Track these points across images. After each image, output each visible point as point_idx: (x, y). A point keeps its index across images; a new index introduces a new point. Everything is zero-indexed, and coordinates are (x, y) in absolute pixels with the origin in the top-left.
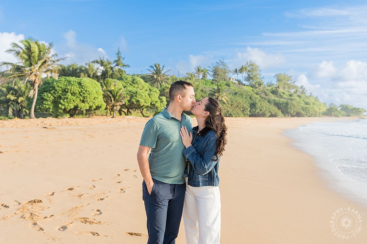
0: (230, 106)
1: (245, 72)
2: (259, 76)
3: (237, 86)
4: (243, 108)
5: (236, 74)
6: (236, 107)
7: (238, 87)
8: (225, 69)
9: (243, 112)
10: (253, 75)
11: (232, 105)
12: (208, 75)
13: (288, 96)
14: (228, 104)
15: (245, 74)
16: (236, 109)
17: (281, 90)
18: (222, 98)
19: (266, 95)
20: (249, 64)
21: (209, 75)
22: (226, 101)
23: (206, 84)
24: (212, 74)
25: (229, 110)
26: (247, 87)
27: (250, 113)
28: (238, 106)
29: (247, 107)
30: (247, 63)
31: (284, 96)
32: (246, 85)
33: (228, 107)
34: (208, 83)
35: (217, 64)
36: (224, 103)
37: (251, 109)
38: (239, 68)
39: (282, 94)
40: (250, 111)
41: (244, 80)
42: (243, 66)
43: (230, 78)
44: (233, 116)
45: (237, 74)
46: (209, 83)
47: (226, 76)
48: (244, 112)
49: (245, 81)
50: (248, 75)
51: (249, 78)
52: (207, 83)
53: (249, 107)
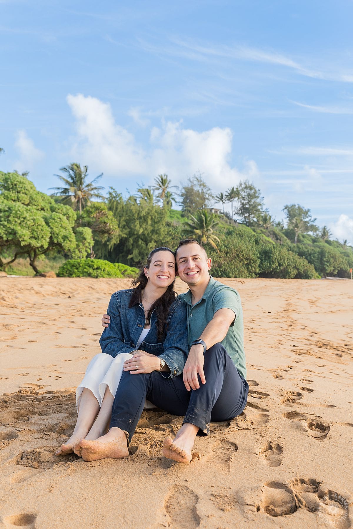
0: (223, 255)
1: (236, 199)
2: (259, 207)
3: (227, 222)
4: (246, 259)
5: (221, 202)
6: (235, 258)
7: (229, 223)
8: (203, 193)
9: (248, 268)
10: (249, 205)
11: (227, 253)
12: (173, 202)
13: (311, 241)
14: (220, 250)
15: (236, 204)
16: (235, 261)
17: (299, 232)
18: (209, 239)
19: (277, 239)
20: (243, 186)
21: (176, 202)
22: (215, 246)
23: (171, 217)
24: (181, 199)
25: (223, 262)
26: (240, 225)
27: (260, 270)
28: (238, 255)
29: (254, 257)
30: (241, 184)
31: (305, 242)
32: (238, 221)
33: (220, 257)
34: (174, 215)
35: (189, 182)
36: (213, 248)
37: (261, 263)
38: (227, 192)
39: (301, 238)
40: (259, 266)
41: (234, 213)
42: (233, 189)
43: (212, 209)
44: (231, 274)
45: (223, 202)
46: (176, 215)
47: (205, 205)
48: (250, 267)
49: (236, 215)
50: (243, 204)
51: (244, 210)
52: (172, 215)
53: (259, 258)
